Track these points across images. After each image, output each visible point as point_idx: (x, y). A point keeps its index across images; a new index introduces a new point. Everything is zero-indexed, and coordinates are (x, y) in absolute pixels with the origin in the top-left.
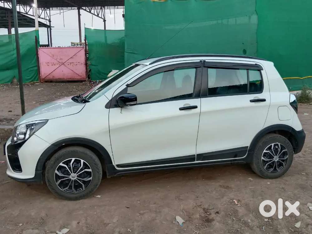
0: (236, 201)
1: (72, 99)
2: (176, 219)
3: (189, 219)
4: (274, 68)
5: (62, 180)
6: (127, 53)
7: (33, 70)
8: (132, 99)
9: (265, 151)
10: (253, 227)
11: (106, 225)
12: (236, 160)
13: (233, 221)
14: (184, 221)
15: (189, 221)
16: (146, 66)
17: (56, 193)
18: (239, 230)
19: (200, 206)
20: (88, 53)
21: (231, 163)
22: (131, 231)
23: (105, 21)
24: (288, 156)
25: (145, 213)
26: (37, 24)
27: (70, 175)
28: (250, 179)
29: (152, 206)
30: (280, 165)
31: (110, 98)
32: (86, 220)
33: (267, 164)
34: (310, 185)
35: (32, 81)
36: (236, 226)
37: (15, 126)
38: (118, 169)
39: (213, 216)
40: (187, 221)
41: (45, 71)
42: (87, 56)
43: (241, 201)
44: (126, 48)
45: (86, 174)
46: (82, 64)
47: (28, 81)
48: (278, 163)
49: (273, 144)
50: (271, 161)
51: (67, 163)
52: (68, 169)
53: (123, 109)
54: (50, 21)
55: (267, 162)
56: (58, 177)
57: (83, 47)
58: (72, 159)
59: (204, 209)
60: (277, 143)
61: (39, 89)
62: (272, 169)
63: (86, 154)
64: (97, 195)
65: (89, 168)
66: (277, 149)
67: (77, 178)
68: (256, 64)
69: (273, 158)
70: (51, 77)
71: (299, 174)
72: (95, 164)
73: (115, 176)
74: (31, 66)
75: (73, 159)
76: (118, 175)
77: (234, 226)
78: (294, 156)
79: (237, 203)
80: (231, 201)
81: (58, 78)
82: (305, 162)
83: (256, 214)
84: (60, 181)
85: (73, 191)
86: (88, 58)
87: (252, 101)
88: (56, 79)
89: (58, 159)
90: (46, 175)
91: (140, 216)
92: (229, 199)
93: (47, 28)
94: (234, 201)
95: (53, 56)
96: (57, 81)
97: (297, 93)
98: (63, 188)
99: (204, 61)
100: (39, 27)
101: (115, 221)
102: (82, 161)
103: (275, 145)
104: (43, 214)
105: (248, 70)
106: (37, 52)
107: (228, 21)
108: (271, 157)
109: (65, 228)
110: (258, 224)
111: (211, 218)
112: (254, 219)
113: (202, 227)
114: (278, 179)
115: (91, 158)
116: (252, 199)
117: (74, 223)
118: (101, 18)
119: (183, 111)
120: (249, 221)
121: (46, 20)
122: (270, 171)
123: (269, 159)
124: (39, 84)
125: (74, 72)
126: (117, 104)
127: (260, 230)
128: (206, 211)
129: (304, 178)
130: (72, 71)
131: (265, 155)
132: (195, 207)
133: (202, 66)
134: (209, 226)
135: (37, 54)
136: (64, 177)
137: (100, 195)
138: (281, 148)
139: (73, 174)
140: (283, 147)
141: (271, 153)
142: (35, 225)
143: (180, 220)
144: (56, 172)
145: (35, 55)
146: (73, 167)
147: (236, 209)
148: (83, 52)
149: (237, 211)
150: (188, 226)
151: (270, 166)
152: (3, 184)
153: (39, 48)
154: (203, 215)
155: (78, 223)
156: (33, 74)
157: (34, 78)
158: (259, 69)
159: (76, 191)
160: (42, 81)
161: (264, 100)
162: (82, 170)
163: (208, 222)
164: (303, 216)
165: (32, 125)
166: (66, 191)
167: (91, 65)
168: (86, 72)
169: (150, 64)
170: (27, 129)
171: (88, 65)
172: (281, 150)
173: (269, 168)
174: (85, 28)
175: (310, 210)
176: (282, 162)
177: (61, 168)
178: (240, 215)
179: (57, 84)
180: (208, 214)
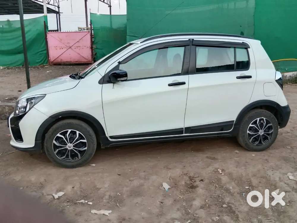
0: (220, 171)
1: (70, 76)
2: (162, 185)
3: (174, 185)
4: (261, 46)
5: (60, 149)
6: (129, 36)
7: (42, 54)
8: (123, 75)
9: (250, 125)
10: (234, 193)
11: (99, 189)
12: (222, 133)
13: (216, 188)
14: (170, 187)
15: (175, 187)
16: (138, 45)
17: (55, 161)
18: (220, 195)
19: (186, 174)
20: (93, 38)
21: (218, 136)
22: (120, 195)
23: (110, 6)
24: (273, 131)
25: (134, 180)
26: (45, 10)
27: (66, 145)
28: (236, 151)
29: (142, 174)
30: (265, 138)
31: (103, 75)
32: (81, 185)
33: (252, 138)
34: (293, 157)
35: (42, 64)
36: (218, 192)
37: (18, 100)
38: (111, 140)
39: (198, 183)
40: (173, 187)
41: (54, 54)
42: (93, 41)
43: (225, 170)
44: (128, 31)
45: (82, 144)
46: (88, 47)
47: (38, 64)
48: (264, 137)
49: (258, 119)
50: (256, 134)
51: (64, 134)
52: (65, 139)
53: (115, 85)
54: (59, 7)
55: (253, 135)
56: (56, 147)
57: (89, 32)
58: (68, 131)
59: (190, 177)
60: (263, 118)
61: (47, 72)
62: (257, 143)
63: (81, 126)
64: (92, 164)
65: (84, 139)
66: (262, 124)
67: (73, 148)
68: (243, 43)
69: (259, 131)
70: (59, 60)
71: (284, 148)
72: (90, 135)
73: (109, 146)
74: (41, 50)
75: (70, 131)
76: (111, 146)
77: (216, 192)
78: (279, 130)
79: (221, 172)
80: (216, 170)
81: (66, 61)
82: (292, 137)
83: (238, 182)
84: (58, 150)
85: (70, 160)
86: (94, 42)
87: (238, 78)
88: (64, 62)
89: (55, 131)
90: (45, 144)
91: (129, 182)
92: (214, 169)
93: (56, 14)
94: (219, 170)
95: (61, 40)
96: (65, 64)
97: (293, 74)
98: (61, 157)
99: (193, 40)
100: (48, 13)
101: (106, 186)
102: (78, 132)
103: (260, 120)
104: (42, 180)
105: (235, 48)
106: (46, 36)
107: (228, 5)
108: (257, 131)
109: (61, 191)
110: (239, 191)
111: (195, 185)
112: (235, 186)
113: (186, 192)
114: (264, 152)
115: (86, 129)
116: (236, 169)
117: (69, 188)
118: (107, 4)
119: (171, 87)
120: (231, 188)
121: (55, 7)
122: (256, 144)
123: (254, 133)
124: (49, 67)
125: (81, 56)
126: (109, 80)
127: (241, 196)
128: (191, 179)
129: (289, 151)
130: (79, 54)
131: (251, 129)
132: (182, 175)
133: (190, 45)
134: (193, 192)
135: (46, 39)
136: (61, 147)
137: (95, 164)
138: (266, 122)
139: (69, 144)
140: (268, 122)
141: (256, 127)
142: (34, 189)
143: (166, 186)
144: (54, 142)
145: (44, 39)
146: (70, 137)
147: (219, 177)
148: (89, 36)
149: (220, 179)
150: (173, 192)
151: (256, 139)
152: (9, 154)
153: (48, 32)
154: (188, 182)
155: (73, 188)
156: (43, 57)
157: (43, 61)
158: (246, 47)
159: (73, 159)
160: (51, 64)
161: (250, 77)
162: (77, 140)
163: (192, 188)
164: (282, 185)
165: (32, 99)
166: (64, 160)
167: (96, 48)
168: (92, 55)
169: (141, 43)
170: (27, 102)
171: (93, 48)
172: (267, 124)
173: (255, 141)
174: (90, 13)
175: (289, 178)
176: (268, 136)
177: (58, 139)
178: (223, 182)
179: (65, 67)
180: (193, 182)
